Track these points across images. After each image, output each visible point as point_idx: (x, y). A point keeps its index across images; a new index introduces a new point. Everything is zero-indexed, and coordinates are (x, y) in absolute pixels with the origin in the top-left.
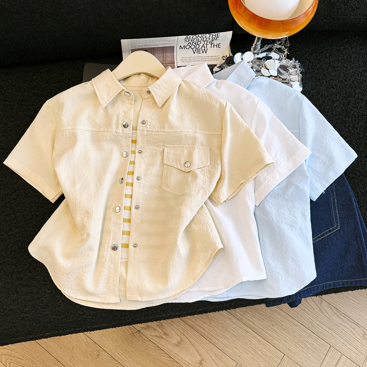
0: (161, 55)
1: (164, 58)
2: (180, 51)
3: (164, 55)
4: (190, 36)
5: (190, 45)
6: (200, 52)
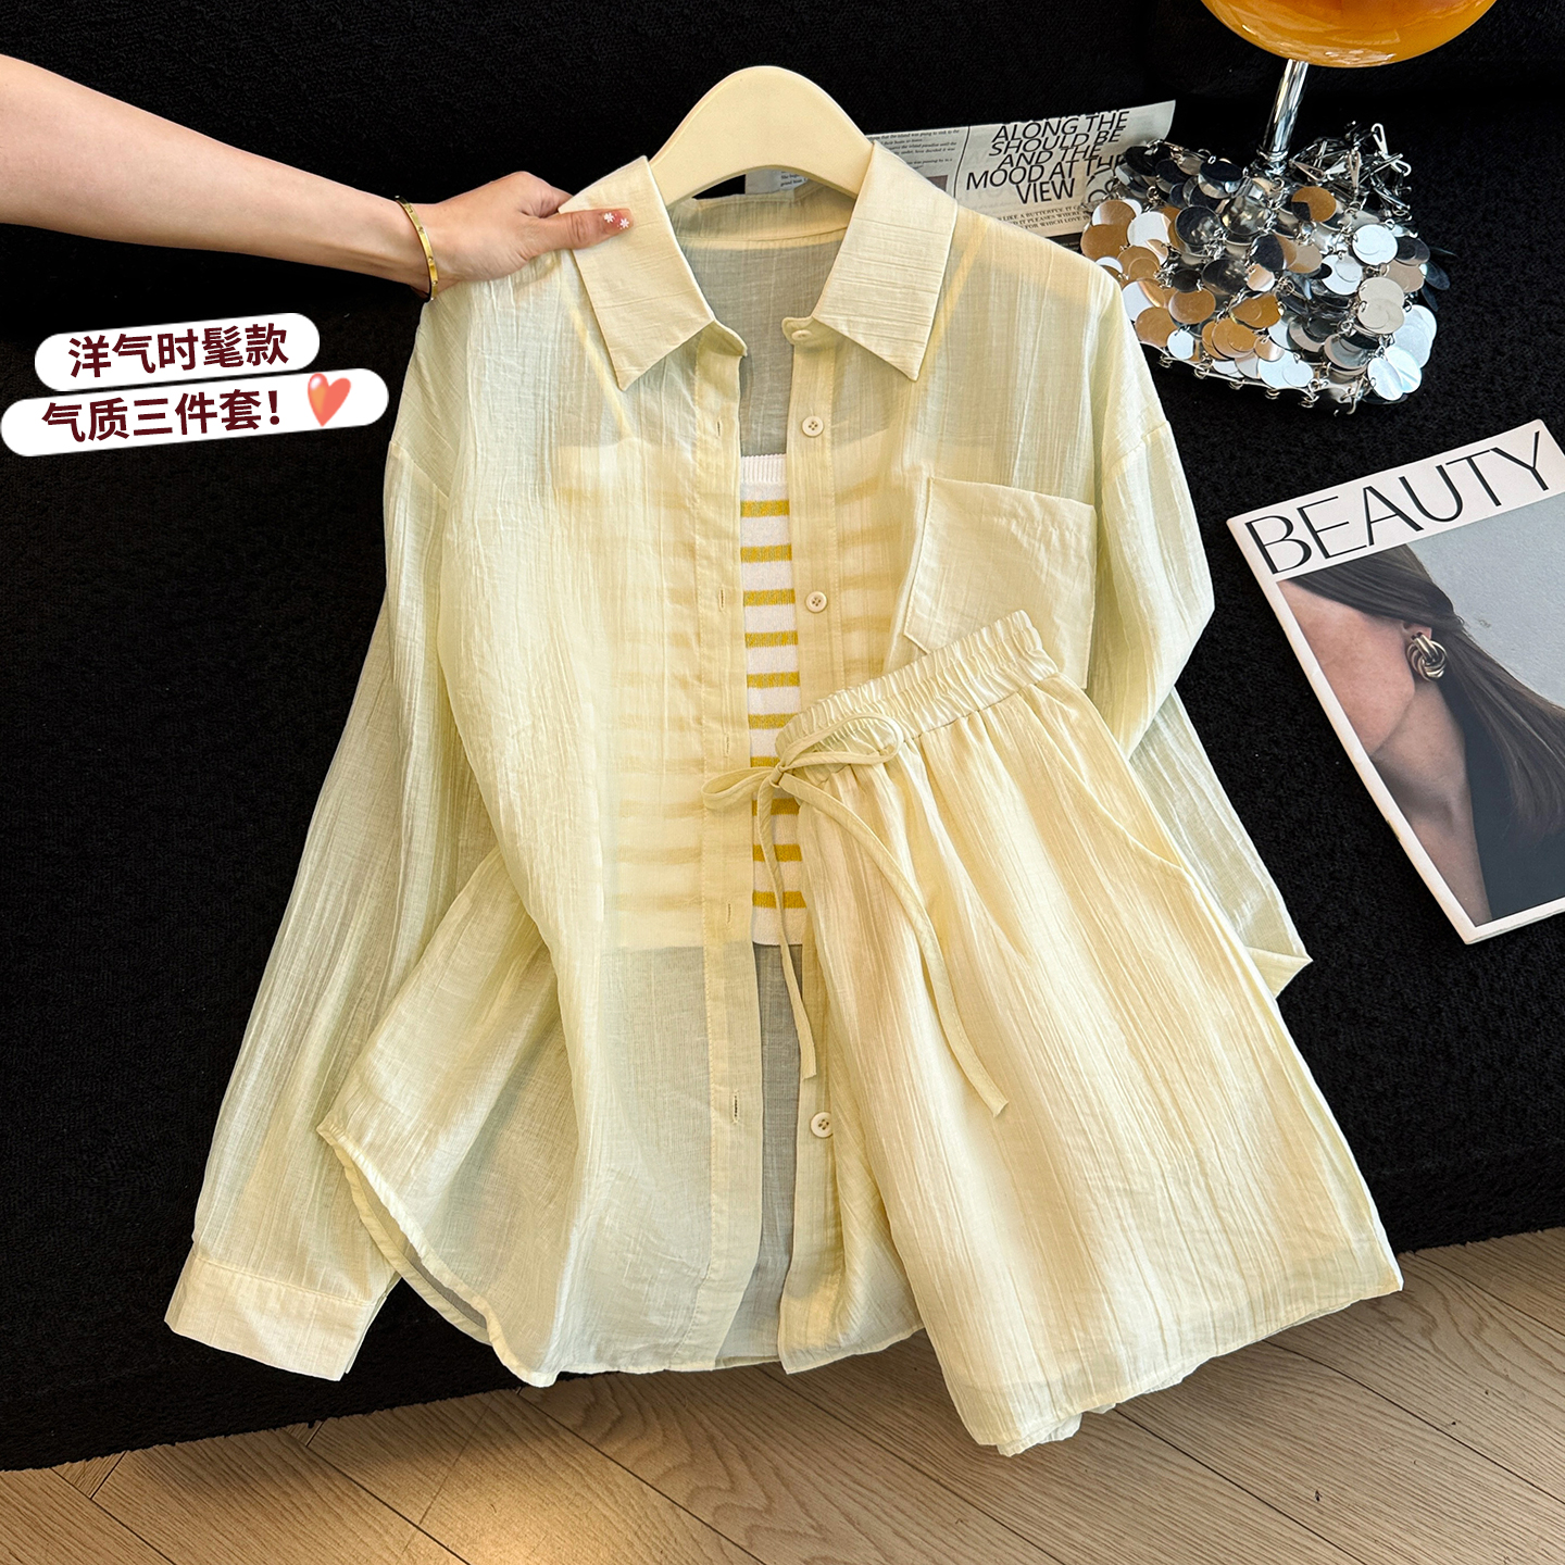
4: (1016, 126)
5: (1008, 168)
6: (1046, 196)
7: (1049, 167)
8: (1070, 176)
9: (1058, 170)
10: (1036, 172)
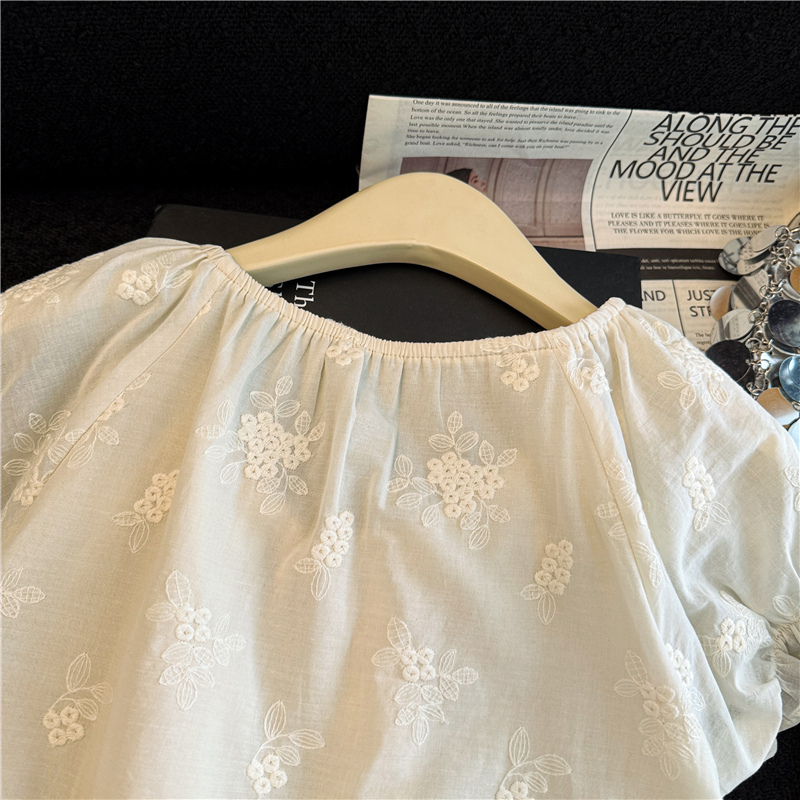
0: (525, 200)
1: (535, 210)
2: (608, 187)
3: (540, 200)
4: (683, 116)
5: (658, 160)
6: (689, 195)
7: (701, 166)
8: (719, 179)
9: (709, 171)
10: (685, 170)
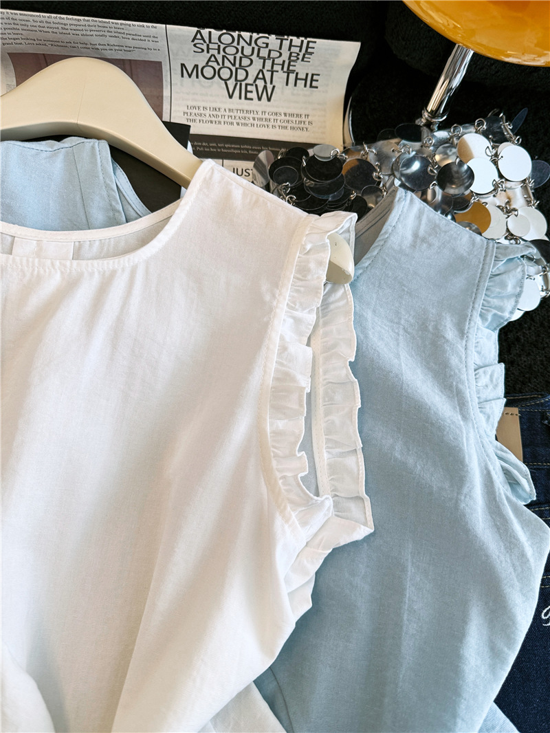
2: (182, 85)
4: (212, 32)
5: (214, 65)
6: (249, 95)
7: (253, 71)
8: (271, 83)
9: (261, 76)
10: (241, 74)
